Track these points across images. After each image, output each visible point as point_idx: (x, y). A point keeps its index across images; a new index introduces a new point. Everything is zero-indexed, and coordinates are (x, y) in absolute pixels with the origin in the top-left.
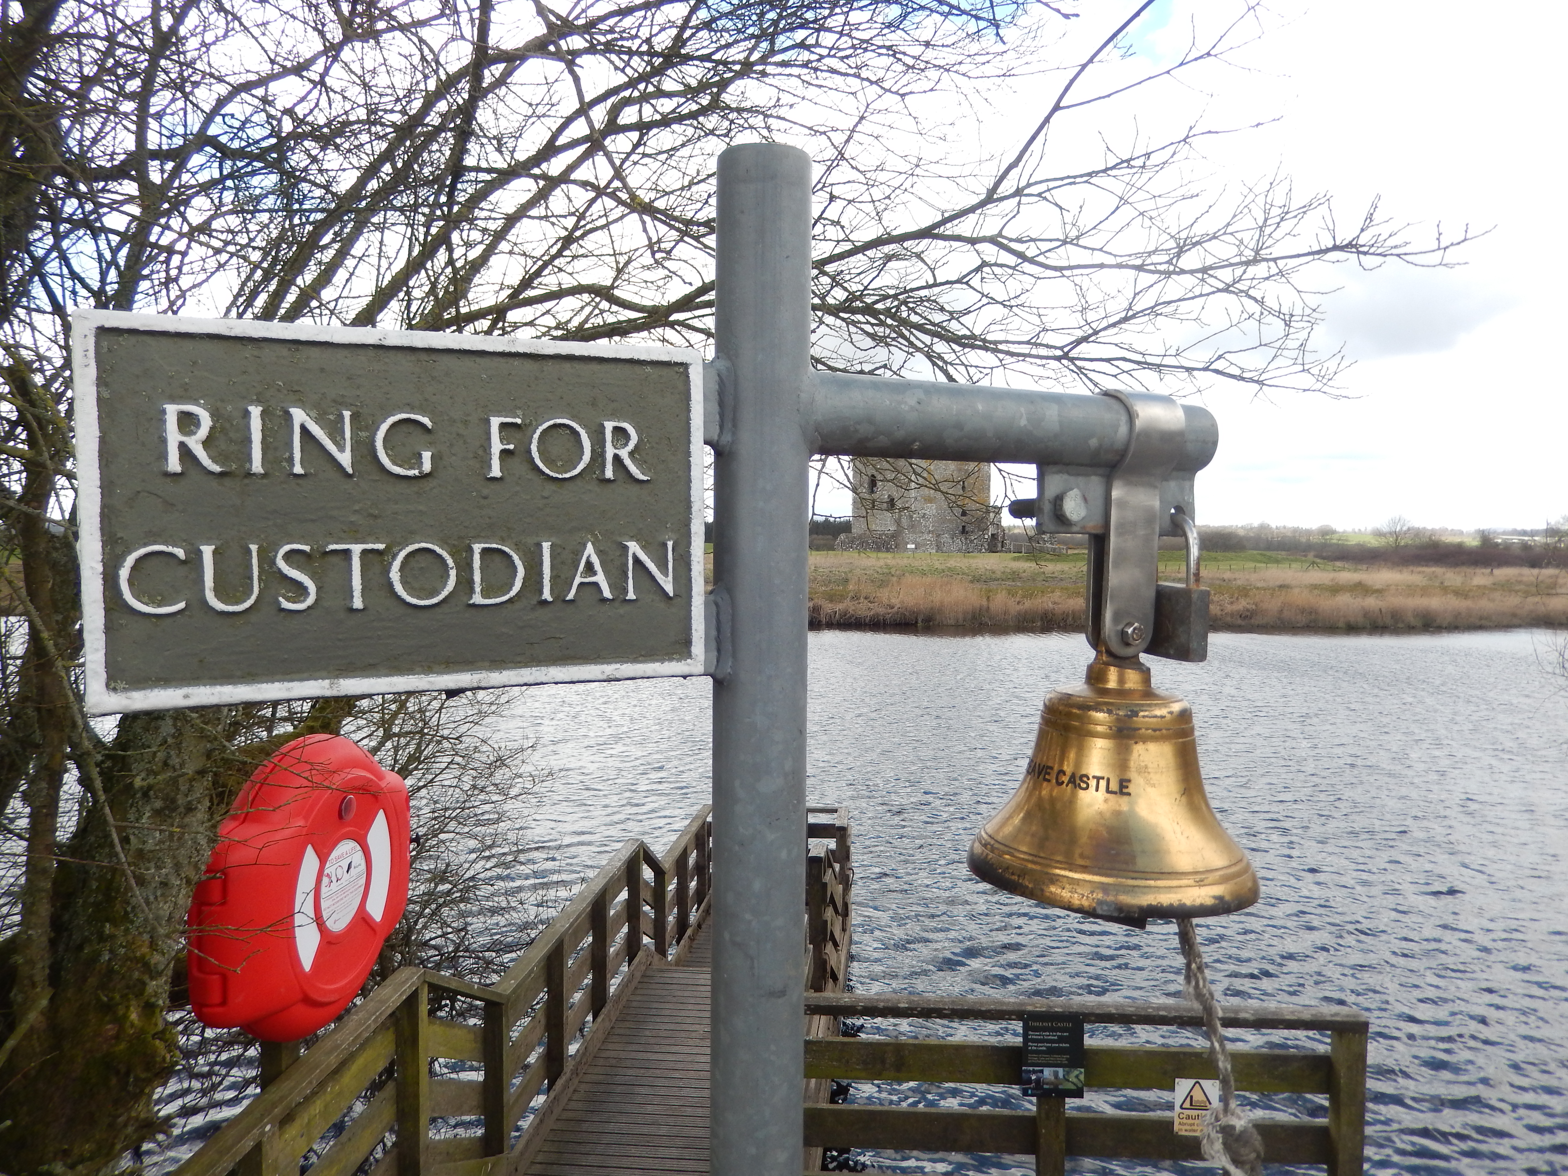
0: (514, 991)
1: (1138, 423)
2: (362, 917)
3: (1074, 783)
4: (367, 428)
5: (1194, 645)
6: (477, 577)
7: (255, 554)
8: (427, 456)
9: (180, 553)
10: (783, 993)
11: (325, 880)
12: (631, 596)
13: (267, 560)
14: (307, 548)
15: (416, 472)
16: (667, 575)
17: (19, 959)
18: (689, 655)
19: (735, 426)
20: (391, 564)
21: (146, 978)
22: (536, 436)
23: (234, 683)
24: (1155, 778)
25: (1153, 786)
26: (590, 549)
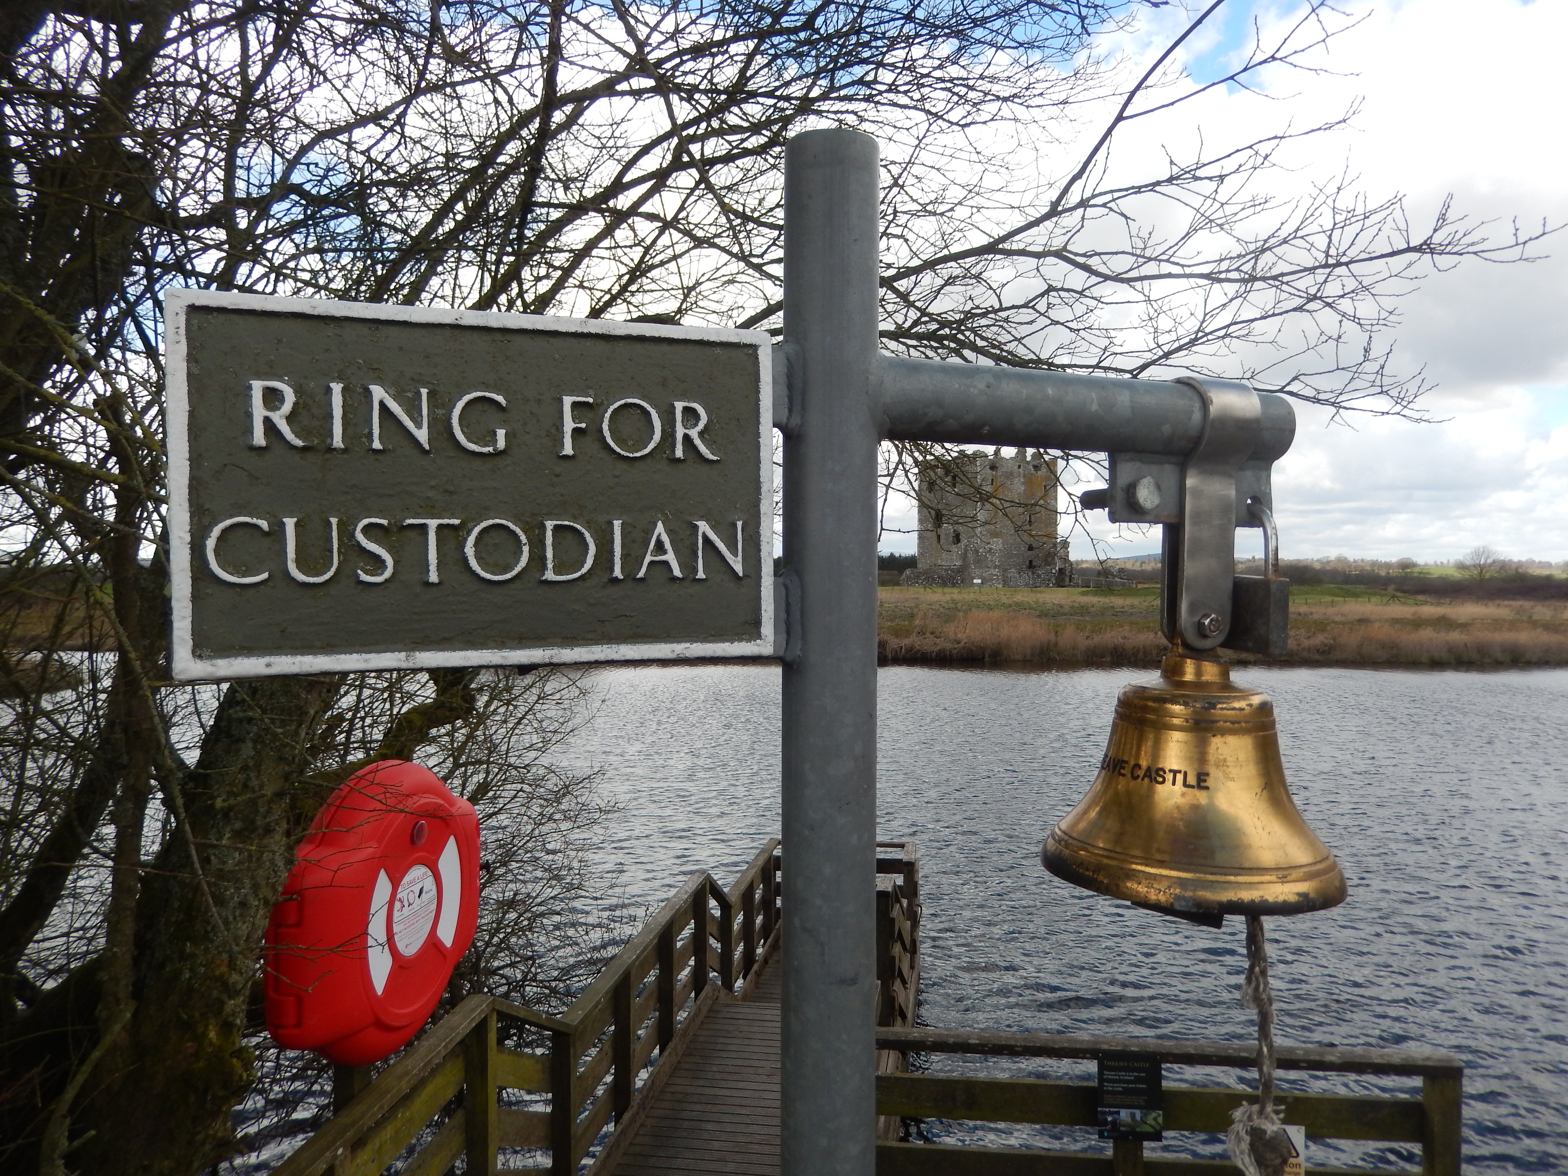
0: (582, 1022)
1: (1213, 409)
2: (433, 942)
3: (1150, 777)
4: (443, 406)
5: (1273, 637)
6: (549, 554)
7: (335, 527)
8: (501, 433)
9: (264, 524)
10: (854, 981)
11: (397, 905)
12: (701, 575)
13: (346, 533)
14: (384, 522)
15: (491, 449)
16: (736, 555)
17: (104, 976)
18: (759, 636)
19: (804, 408)
20: (465, 540)
21: (225, 997)
22: (608, 415)
23: (315, 654)
24: (1234, 771)
25: (1233, 779)
26: (660, 528)
